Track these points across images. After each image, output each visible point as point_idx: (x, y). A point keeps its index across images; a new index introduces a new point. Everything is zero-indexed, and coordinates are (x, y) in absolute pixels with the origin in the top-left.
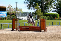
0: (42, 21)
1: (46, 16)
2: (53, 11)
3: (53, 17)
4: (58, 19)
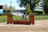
0: (31, 16)
1: (34, 13)
3: (40, 13)
4: (43, 15)
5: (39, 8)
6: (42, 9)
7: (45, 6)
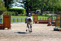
1: (10, 12)
2: (19, 6)
4: (24, 15)
5: (17, 5)
6: (22, 6)
7: (26, 2)
